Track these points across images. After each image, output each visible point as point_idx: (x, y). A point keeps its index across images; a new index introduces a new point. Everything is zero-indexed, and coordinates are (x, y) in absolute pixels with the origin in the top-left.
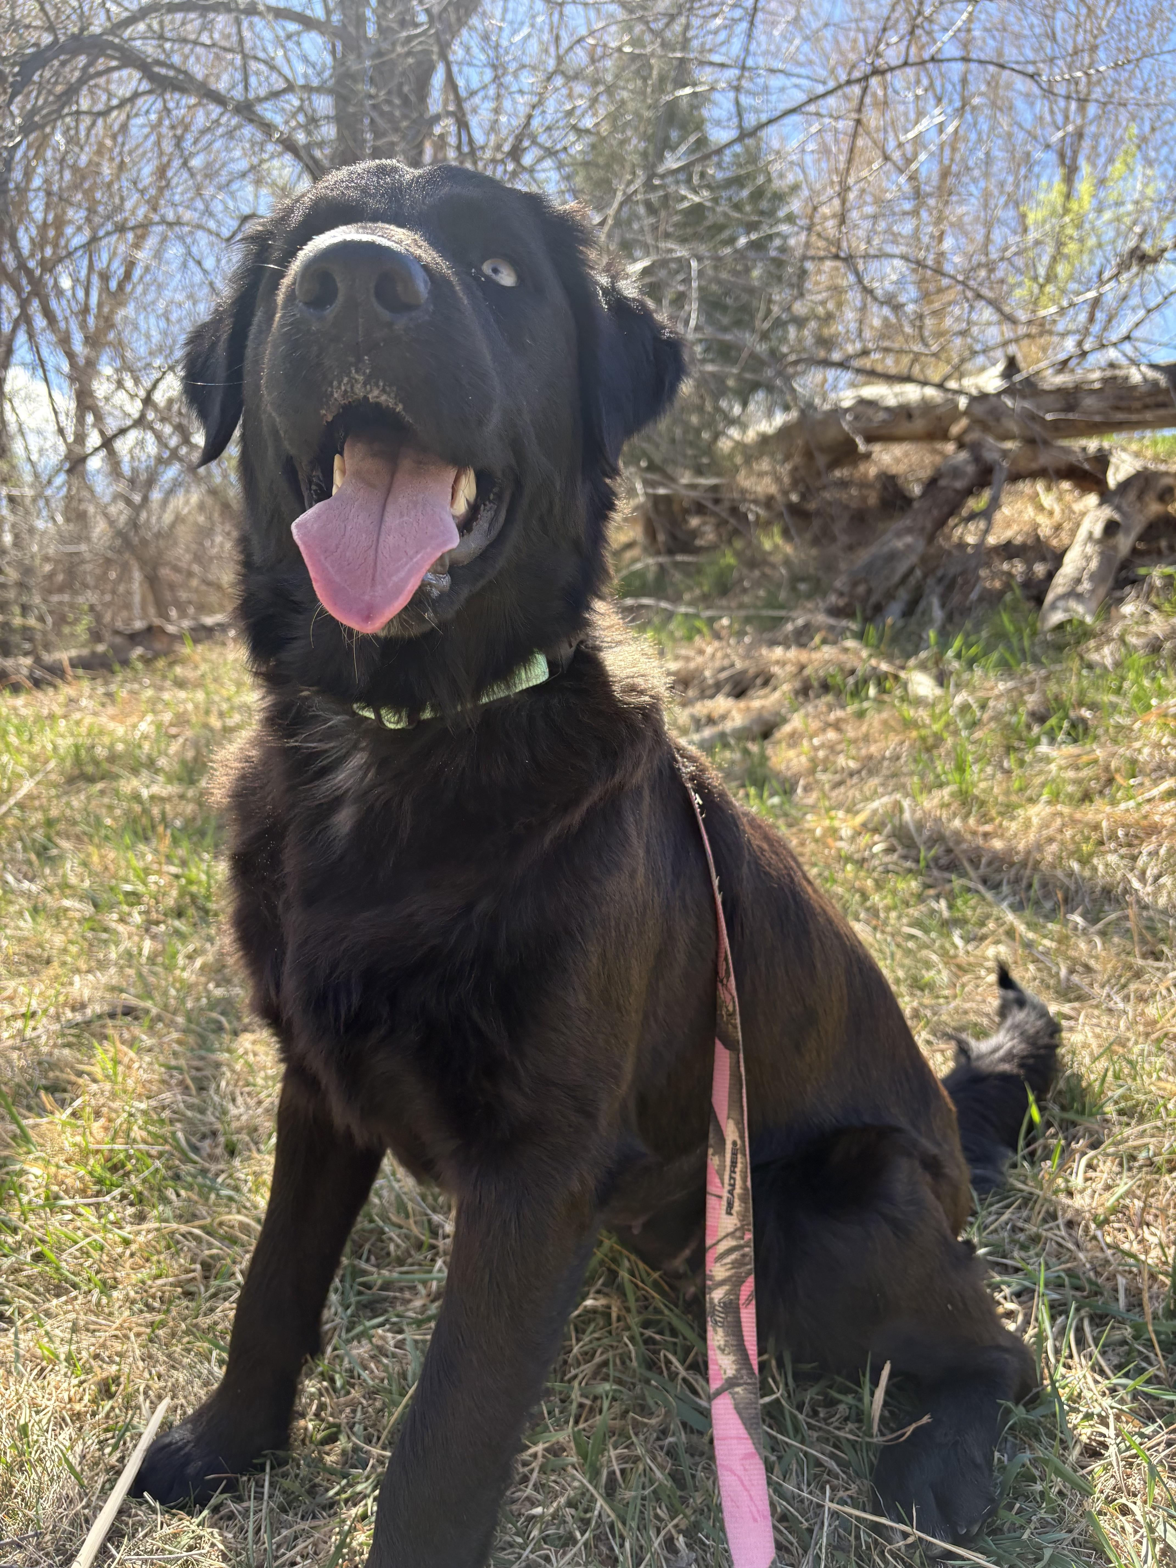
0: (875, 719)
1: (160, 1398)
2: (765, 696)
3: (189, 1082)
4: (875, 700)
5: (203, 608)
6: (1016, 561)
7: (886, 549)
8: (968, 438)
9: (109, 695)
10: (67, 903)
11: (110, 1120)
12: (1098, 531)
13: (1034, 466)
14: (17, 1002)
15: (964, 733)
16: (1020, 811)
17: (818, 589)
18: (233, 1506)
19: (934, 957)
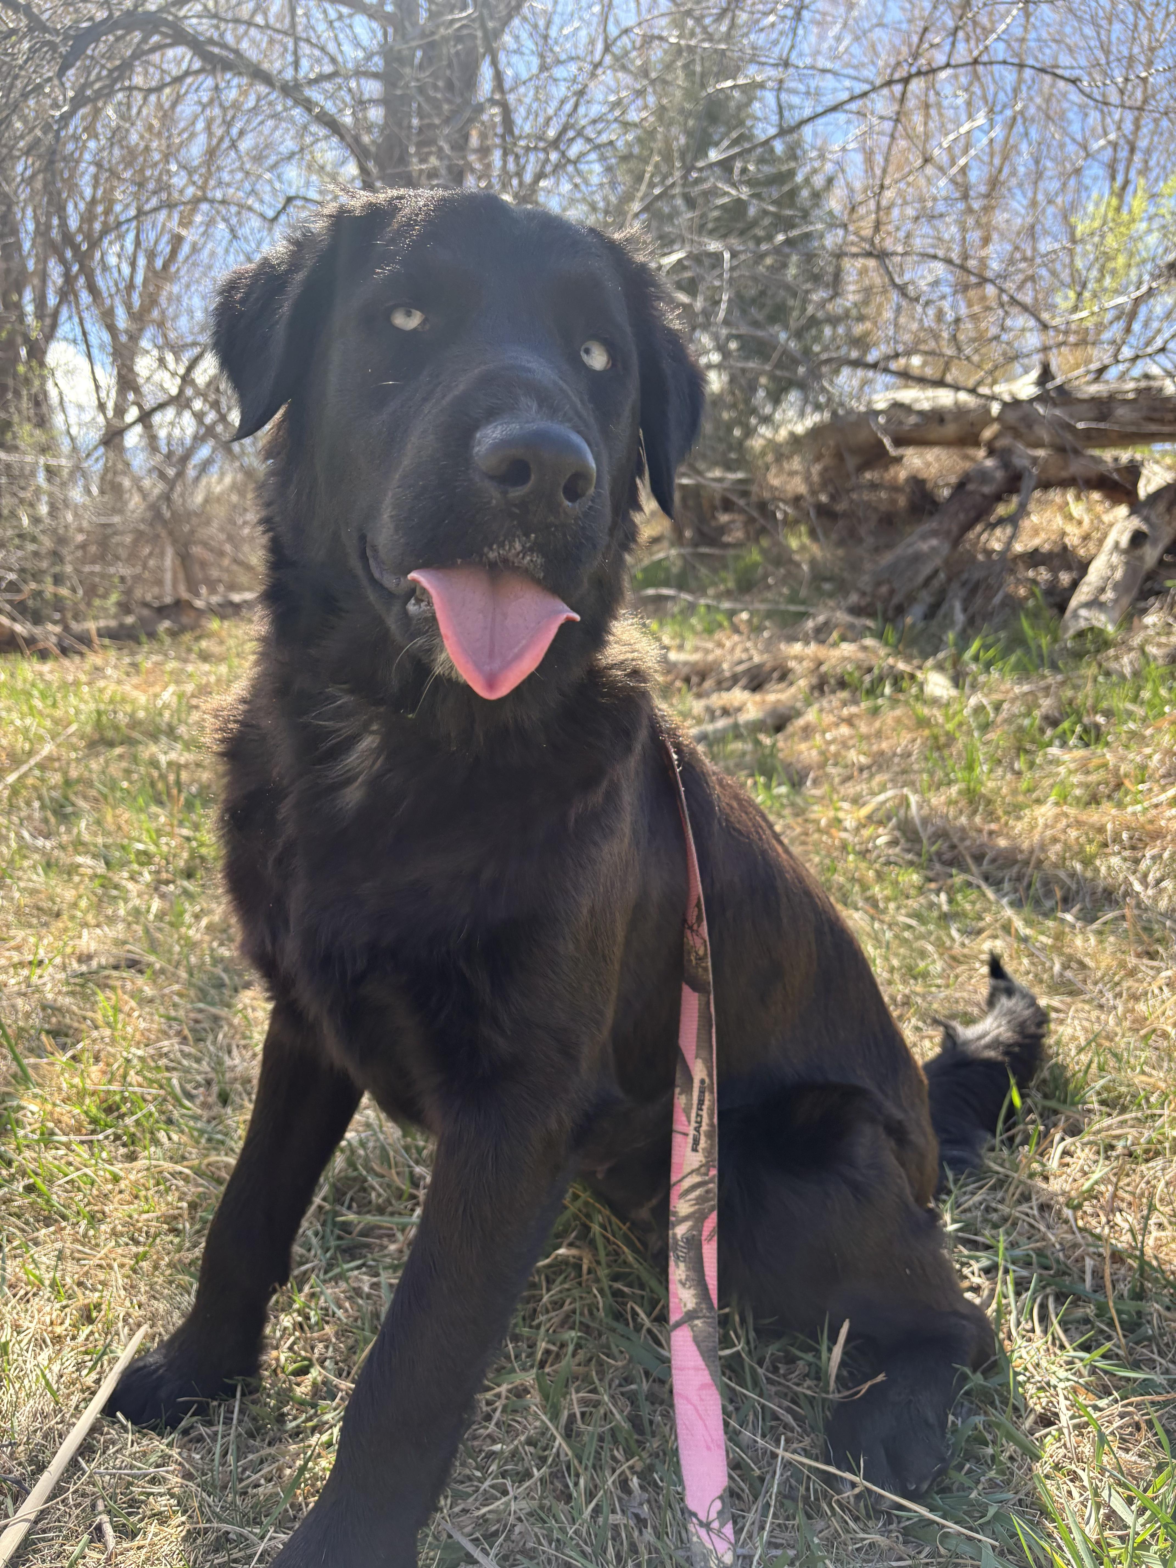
0: (890, 716)
1: (139, 1325)
2: (782, 691)
3: (186, 1032)
4: (890, 698)
5: (233, 587)
6: (1042, 569)
7: (910, 551)
8: (1000, 443)
9: (134, 665)
10: (80, 859)
11: (108, 1065)
12: (1124, 541)
13: (1064, 474)
14: (25, 950)
15: (976, 734)
16: (1027, 811)
17: (842, 587)
18: (203, 1430)
19: (930, 948)
